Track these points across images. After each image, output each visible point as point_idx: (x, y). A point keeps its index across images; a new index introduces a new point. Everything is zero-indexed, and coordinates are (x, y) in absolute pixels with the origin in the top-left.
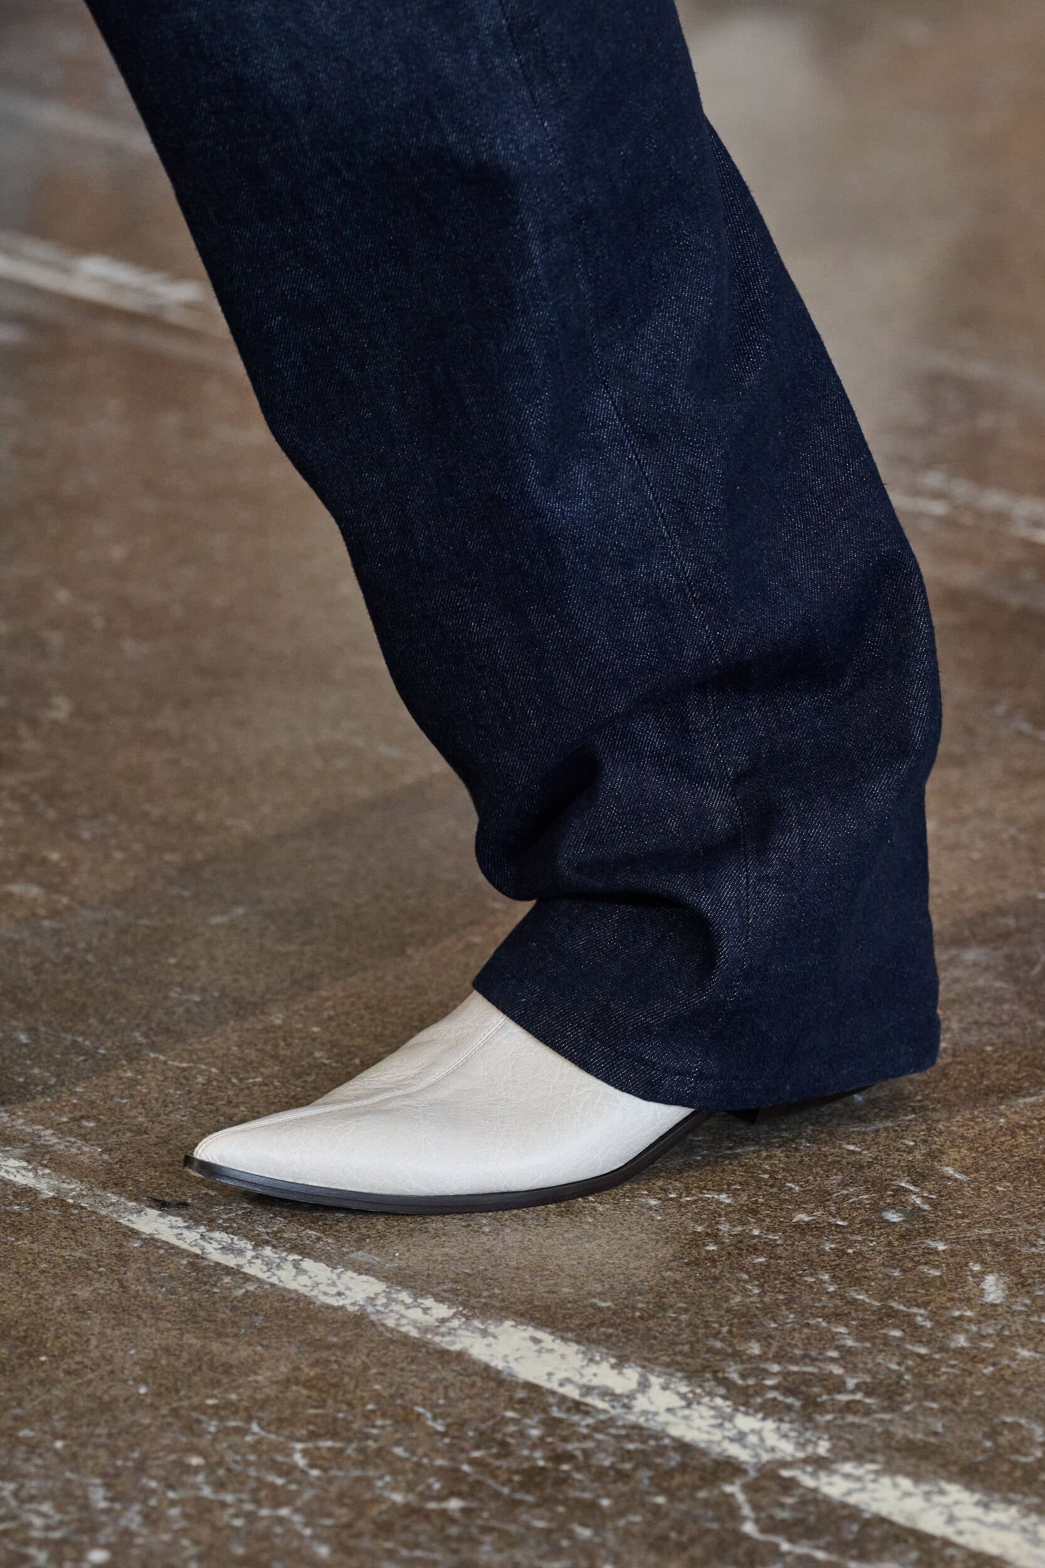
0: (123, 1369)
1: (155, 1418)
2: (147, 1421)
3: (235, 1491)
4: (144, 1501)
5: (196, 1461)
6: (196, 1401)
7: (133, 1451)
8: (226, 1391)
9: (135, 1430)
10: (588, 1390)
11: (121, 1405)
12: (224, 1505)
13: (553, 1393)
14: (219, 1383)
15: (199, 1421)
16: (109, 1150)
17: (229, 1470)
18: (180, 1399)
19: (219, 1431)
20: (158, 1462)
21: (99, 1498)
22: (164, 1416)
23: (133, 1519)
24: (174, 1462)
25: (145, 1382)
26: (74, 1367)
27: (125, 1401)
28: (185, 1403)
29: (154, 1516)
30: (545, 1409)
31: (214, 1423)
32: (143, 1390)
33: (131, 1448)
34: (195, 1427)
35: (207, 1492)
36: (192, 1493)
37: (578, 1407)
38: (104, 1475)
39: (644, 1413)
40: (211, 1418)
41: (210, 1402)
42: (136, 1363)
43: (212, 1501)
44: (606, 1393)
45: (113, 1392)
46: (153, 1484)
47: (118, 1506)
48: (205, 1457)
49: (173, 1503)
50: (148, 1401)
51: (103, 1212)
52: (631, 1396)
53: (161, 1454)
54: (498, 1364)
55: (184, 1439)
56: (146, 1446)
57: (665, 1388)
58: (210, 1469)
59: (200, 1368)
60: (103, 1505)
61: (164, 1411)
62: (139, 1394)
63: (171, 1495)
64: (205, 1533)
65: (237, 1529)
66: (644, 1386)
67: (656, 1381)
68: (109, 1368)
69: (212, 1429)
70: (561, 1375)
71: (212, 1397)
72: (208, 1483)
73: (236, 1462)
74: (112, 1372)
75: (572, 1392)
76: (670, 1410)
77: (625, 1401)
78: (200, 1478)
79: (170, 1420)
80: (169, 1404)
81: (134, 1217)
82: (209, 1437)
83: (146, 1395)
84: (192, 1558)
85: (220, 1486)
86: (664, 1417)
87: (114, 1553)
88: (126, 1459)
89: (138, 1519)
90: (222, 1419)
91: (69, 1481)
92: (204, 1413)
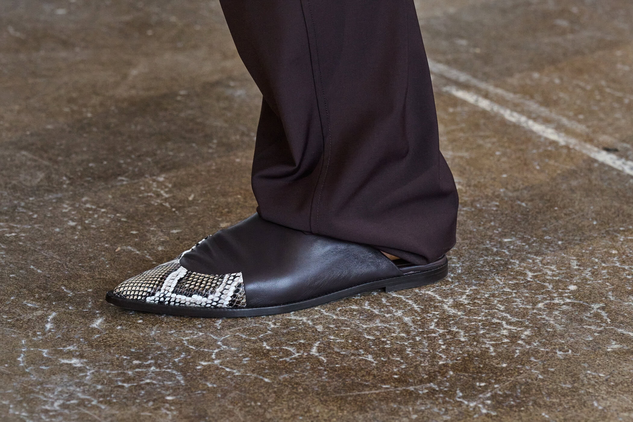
0: (587, 214)
1: (599, 234)
2: (596, 235)
3: (629, 265)
4: (592, 267)
5: (614, 252)
6: (616, 228)
7: (590, 247)
8: (628, 225)
9: (591, 238)
11: (586, 228)
12: (624, 270)
14: (626, 221)
15: (617, 237)
16: (588, 127)
17: (627, 256)
18: (609, 227)
19: (624, 241)
20: (599, 252)
21: (574, 264)
22: (603, 234)
23: (587, 273)
24: (605, 252)
25: (596, 220)
26: (568, 212)
27: (588, 227)
28: (611, 229)
29: (596, 273)
31: (623, 237)
32: (595, 223)
33: (589, 245)
34: (615, 239)
35: (618, 264)
36: (612, 265)
38: (577, 256)
40: (621, 236)
41: (621, 229)
42: (593, 212)
43: (619, 268)
45: (583, 223)
46: (597, 260)
47: (582, 268)
48: (618, 251)
49: (604, 268)
50: (597, 227)
51: (584, 151)
53: (601, 248)
55: (610, 243)
56: (595, 245)
58: (620, 255)
59: (618, 216)
60: (576, 267)
61: (603, 231)
62: (593, 225)
63: (603, 265)
64: (616, 281)
65: (629, 280)
68: (582, 214)
69: (622, 240)
71: (622, 227)
72: (619, 261)
73: (630, 253)
74: (583, 215)
78: (615, 259)
79: (605, 235)
80: (605, 229)
81: (596, 154)
82: (621, 242)
83: (596, 225)
84: (610, 290)
85: (624, 262)
87: (579, 287)
88: (586, 250)
89: (590, 274)
90: (625, 236)
91: (564, 257)
92: (619, 233)
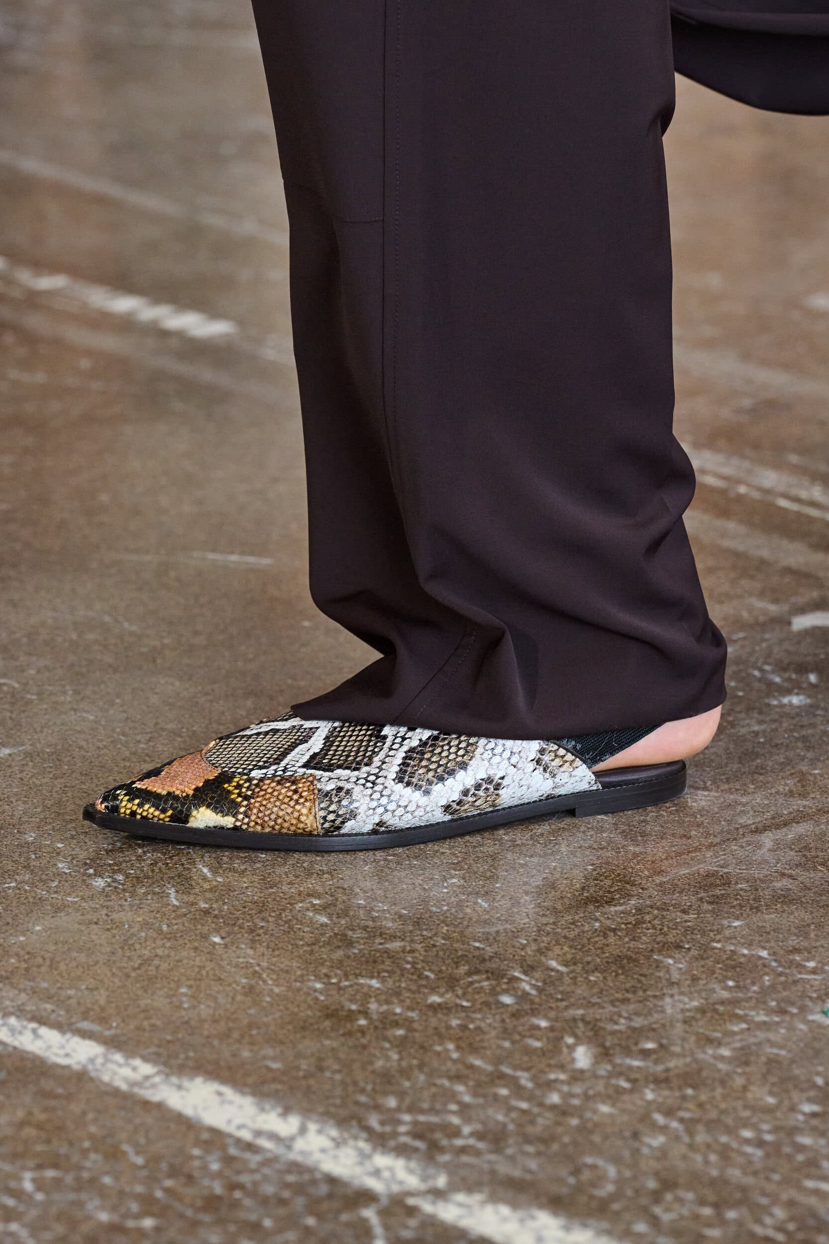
10: (258, 1133)
13: (230, 1136)
30: (224, 1148)
37: (250, 1147)
39: (302, 1153)
44: (273, 1136)
52: (292, 1138)
54: (189, 1112)
57: (320, 1132)
66: (303, 1130)
67: (312, 1127)
70: (238, 1121)
75: (246, 1135)
76: (323, 1151)
77: (287, 1142)
86: (317, 1156)
